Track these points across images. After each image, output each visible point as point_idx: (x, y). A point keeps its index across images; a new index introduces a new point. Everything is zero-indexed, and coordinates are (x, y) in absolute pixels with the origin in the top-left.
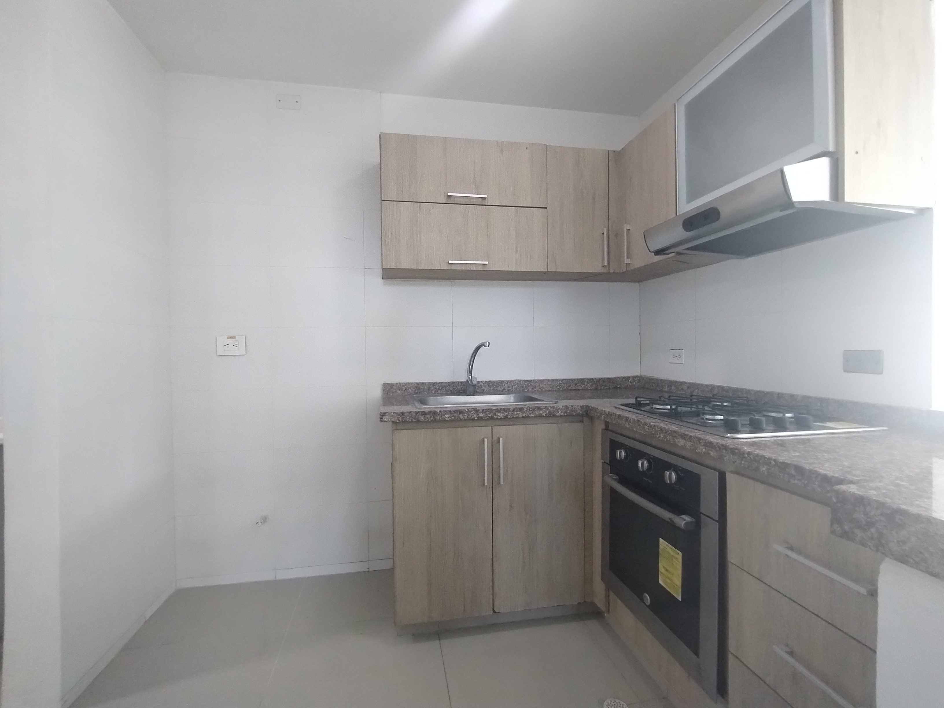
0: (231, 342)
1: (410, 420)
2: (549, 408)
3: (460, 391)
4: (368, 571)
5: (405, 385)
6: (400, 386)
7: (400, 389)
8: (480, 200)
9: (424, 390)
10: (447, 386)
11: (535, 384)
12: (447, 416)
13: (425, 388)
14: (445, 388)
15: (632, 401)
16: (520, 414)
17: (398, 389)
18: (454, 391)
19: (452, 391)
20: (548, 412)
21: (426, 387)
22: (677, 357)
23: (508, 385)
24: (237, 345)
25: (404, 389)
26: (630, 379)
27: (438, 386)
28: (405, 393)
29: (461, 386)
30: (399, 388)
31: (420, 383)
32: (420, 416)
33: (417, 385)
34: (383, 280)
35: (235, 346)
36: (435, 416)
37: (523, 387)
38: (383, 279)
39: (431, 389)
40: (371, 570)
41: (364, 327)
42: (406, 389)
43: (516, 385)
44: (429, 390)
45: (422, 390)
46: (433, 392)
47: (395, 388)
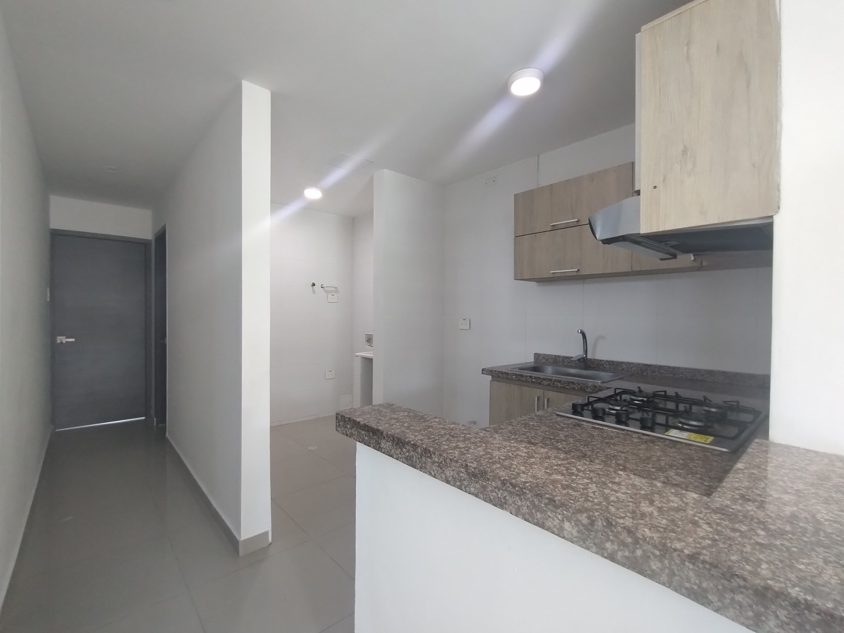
0: (464, 322)
2: (581, 384)
5: (547, 356)
7: (544, 358)
12: (514, 377)
13: (560, 360)
20: (579, 387)
24: (466, 324)
25: (547, 359)
27: (570, 359)
28: (547, 362)
31: (557, 355)
33: (555, 357)
39: (565, 361)
41: (525, 315)
45: (558, 361)
46: (566, 363)
47: (541, 357)
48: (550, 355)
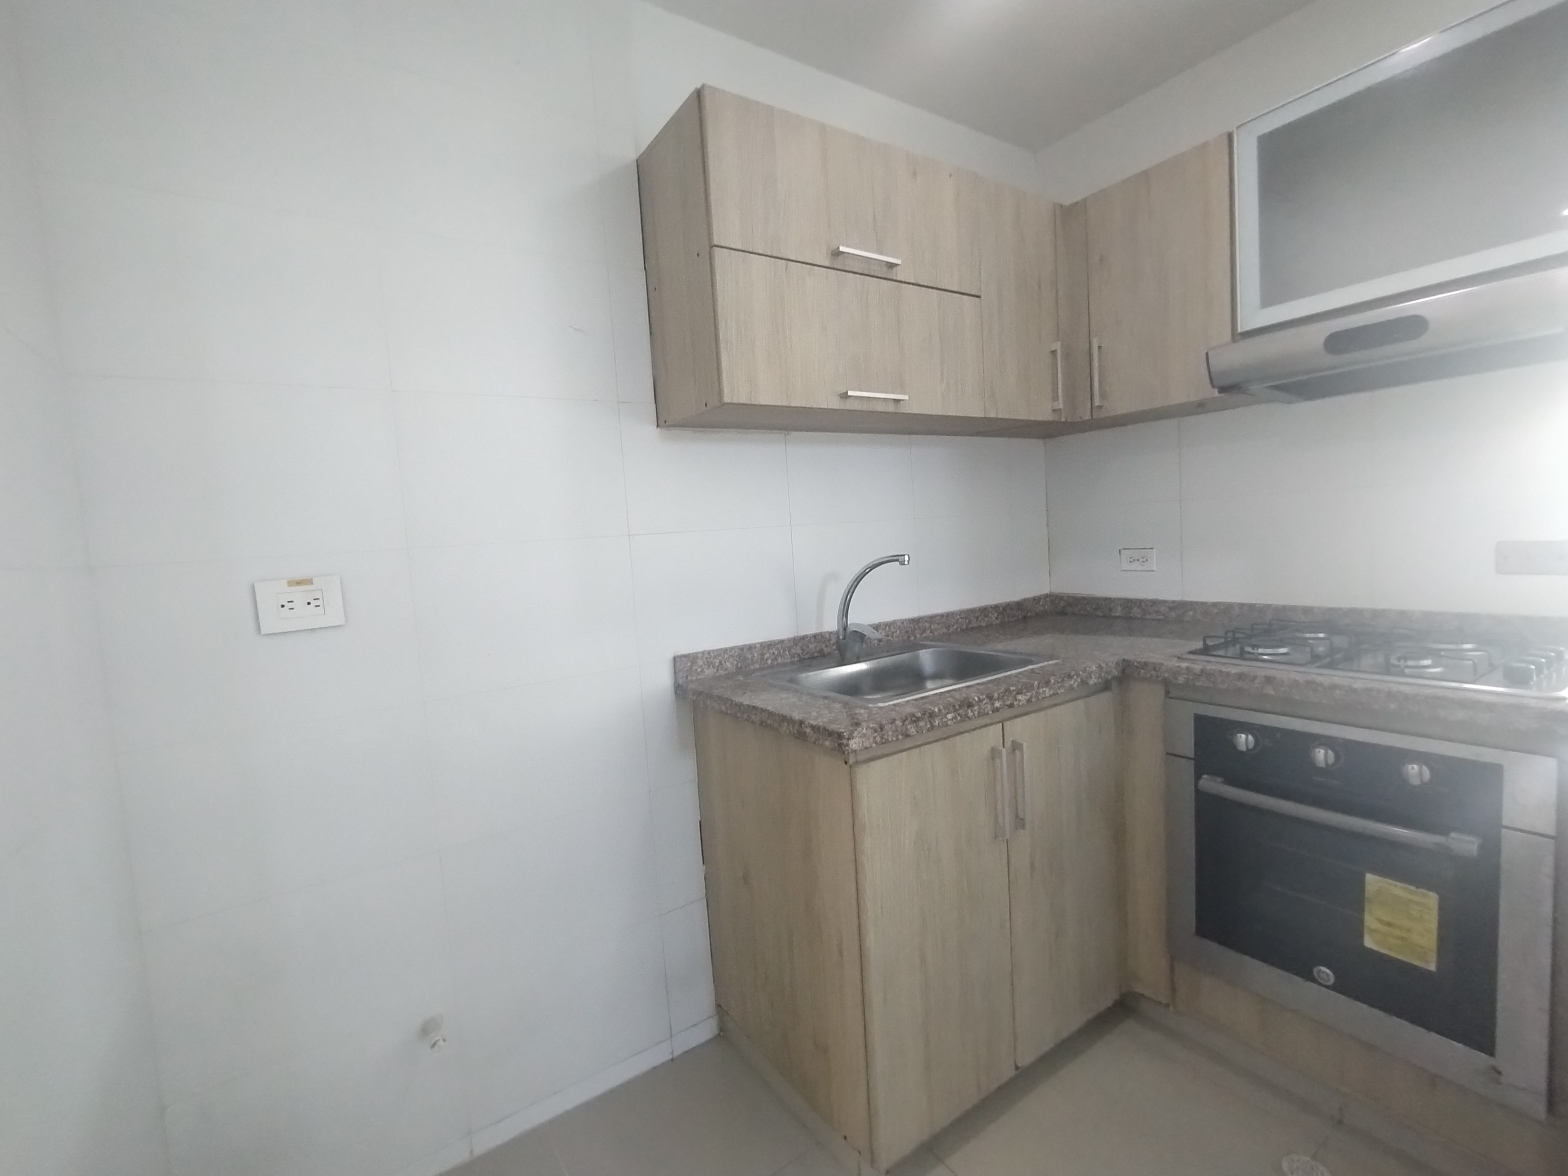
0: (299, 595)
1: (894, 739)
2: (1081, 673)
3: (814, 653)
4: (672, 1060)
5: (719, 655)
6: (709, 658)
7: (709, 664)
8: (885, 269)
9: (752, 660)
10: (792, 647)
11: (924, 625)
13: (755, 657)
14: (789, 652)
15: (1199, 645)
16: (1047, 691)
17: (705, 665)
18: (805, 655)
19: (801, 655)
21: (756, 655)
22: (1138, 560)
23: (887, 632)
24: (317, 603)
25: (717, 664)
26: (1042, 601)
27: (777, 647)
28: (720, 672)
29: (816, 644)
30: (707, 662)
31: (745, 645)
32: (909, 727)
33: (740, 652)
34: (658, 430)
35: (314, 603)
36: (932, 721)
37: (907, 632)
38: (657, 426)
39: (766, 656)
40: (676, 1054)
41: (628, 537)
42: (720, 663)
43: (898, 631)
44: (762, 659)
45: (749, 661)
46: (769, 662)
47: (700, 663)
48: (726, 649)
